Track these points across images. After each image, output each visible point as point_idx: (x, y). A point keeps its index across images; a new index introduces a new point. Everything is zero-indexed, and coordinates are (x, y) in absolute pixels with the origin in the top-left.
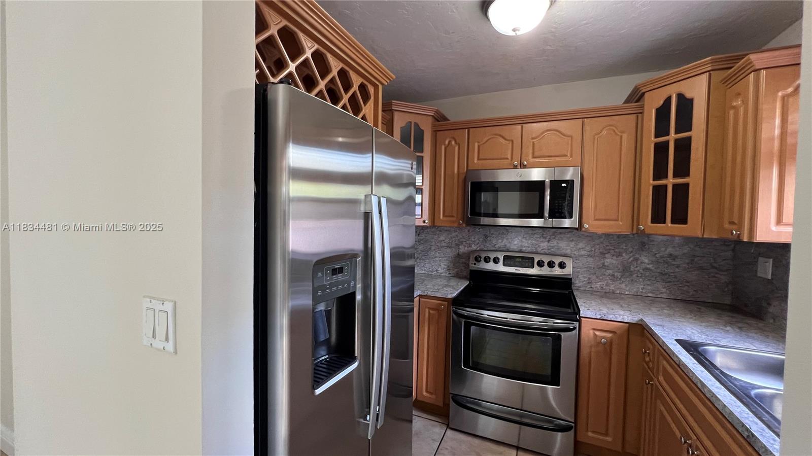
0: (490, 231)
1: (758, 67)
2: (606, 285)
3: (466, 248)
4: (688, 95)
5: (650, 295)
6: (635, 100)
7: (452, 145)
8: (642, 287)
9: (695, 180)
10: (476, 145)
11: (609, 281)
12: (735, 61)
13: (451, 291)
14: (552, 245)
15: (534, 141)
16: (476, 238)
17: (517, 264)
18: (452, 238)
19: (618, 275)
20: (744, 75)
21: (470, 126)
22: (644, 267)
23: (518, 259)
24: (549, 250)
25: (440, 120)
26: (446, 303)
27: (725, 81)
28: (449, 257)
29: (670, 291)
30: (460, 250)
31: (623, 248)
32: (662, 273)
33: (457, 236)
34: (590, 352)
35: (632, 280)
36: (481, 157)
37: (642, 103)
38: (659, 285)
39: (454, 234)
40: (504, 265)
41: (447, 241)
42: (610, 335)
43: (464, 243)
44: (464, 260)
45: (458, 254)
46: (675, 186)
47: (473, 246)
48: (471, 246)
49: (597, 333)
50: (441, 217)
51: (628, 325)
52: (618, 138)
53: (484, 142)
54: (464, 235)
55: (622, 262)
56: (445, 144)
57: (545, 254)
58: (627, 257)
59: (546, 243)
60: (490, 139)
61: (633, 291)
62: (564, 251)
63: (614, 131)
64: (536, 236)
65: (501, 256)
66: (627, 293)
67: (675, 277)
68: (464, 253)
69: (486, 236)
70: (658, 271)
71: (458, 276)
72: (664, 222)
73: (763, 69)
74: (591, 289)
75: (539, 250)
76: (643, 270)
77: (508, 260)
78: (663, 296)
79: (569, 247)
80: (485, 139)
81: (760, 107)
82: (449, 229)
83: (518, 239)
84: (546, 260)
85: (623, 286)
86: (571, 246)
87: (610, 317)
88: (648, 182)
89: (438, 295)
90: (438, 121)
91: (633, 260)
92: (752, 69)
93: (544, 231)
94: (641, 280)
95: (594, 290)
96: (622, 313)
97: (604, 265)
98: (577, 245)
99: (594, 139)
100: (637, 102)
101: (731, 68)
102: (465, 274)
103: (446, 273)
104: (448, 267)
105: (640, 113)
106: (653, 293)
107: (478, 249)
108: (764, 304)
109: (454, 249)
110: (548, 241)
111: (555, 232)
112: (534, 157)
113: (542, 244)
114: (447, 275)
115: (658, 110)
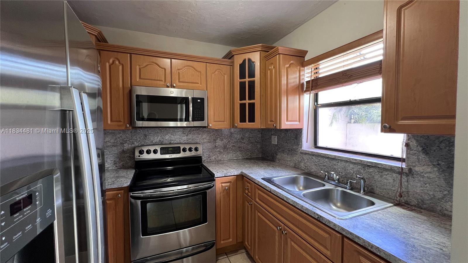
0: (148, 132)
1: (280, 53)
2: (217, 157)
3: (130, 146)
4: (253, 60)
5: (235, 158)
6: (229, 58)
7: (116, 64)
8: (232, 155)
9: (257, 101)
10: (138, 67)
11: (218, 155)
12: (271, 49)
13: (125, 180)
14: (189, 138)
15: (179, 71)
16: (138, 137)
17: (170, 152)
18: (116, 139)
19: (222, 150)
20: (274, 55)
21: (132, 52)
22: (232, 145)
23: (170, 149)
24: (187, 141)
25: (101, 41)
26: (123, 191)
27: (265, 57)
28: (115, 154)
29: (242, 155)
30: (125, 147)
31: (223, 136)
32: (239, 147)
33: (121, 137)
34: (220, 196)
35: (228, 152)
36: (142, 77)
37: (233, 60)
38: (238, 153)
39: (118, 136)
40: (161, 154)
41: (112, 141)
42: (228, 184)
43: (128, 142)
44: (128, 154)
45: (123, 151)
46: (249, 104)
47: (135, 143)
48: (134, 144)
49: (223, 185)
50: (109, 122)
51: (236, 176)
52: (223, 77)
53: (144, 66)
54: (127, 135)
55: (223, 144)
56: (109, 62)
57: (186, 143)
58: (225, 141)
59: (186, 137)
60: (148, 65)
61: (229, 158)
62: (196, 141)
63: (221, 73)
64: (179, 133)
65: (158, 148)
66: (226, 159)
67: (244, 148)
68: (128, 150)
69: (145, 136)
70: (238, 146)
71: (125, 167)
72: (245, 122)
73: (281, 54)
74: (210, 161)
75: (182, 141)
76: (232, 146)
77: (164, 151)
78: (240, 158)
79: (198, 138)
80: (145, 65)
81: (281, 70)
82: (114, 131)
83: (168, 136)
84: (187, 147)
85: (224, 156)
86: (200, 137)
87: (229, 174)
88: (238, 102)
89: (115, 186)
90: (100, 41)
91: (228, 142)
92: (277, 53)
93: (184, 129)
94: (231, 152)
95: (212, 161)
96: (232, 170)
97: (215, 146)
98: (202, 136)
99: (212, 75)
100: (229, 59)
101: (268, 52)
102: (129, 164)
103: (113, 167)
104: (115, 161)
105: (232, 65)
106: (236, 157)
107: (140, 145)
108: (275, 155)
109: (119, 147)
110: (187, 135)
111: (190, 130)
112: (179, 82)
113: (183, 138)
114: (114, 168)
115: (240, 65)
